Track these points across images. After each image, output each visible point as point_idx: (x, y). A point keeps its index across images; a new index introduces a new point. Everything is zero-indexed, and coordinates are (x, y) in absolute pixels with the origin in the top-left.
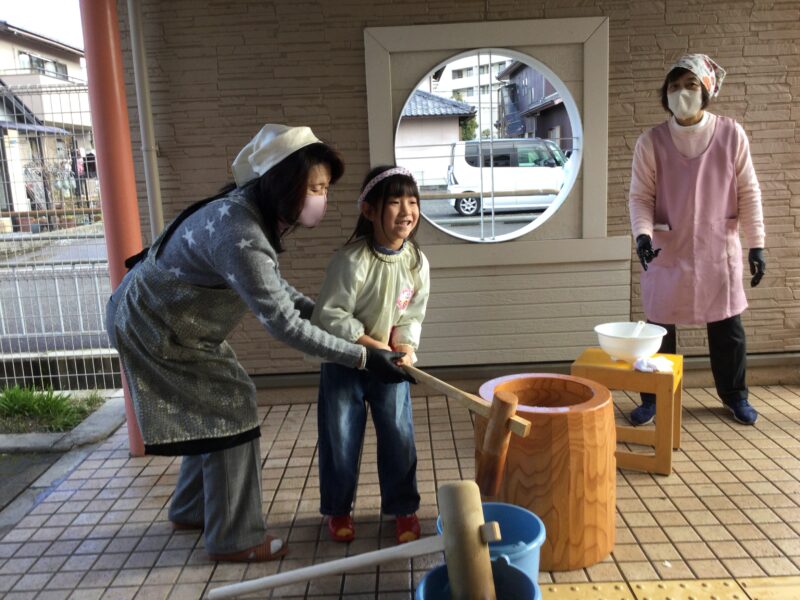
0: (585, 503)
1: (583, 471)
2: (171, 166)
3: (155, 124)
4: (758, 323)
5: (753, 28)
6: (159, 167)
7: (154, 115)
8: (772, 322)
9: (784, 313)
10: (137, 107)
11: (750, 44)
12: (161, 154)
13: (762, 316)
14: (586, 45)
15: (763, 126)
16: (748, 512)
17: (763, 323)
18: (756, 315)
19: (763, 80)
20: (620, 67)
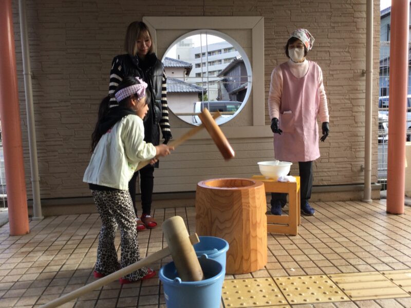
0: (251, 237)
1: (249, 220)
2: (39, 84)
3: (31, 62)
4: (339, 169)
5: (332, 25)
6: (32, 84)
7: (31, 57)
8: (346, 169)
9: (351, 164)
10: (21, 53)
11: (331, 32)
12: (33, 77)
13: (341, 166)
14: (253, 30)
15: (338, 72)
16: (334, 249)
17: (341, 169)
18: (338, 166)
19: (337, 50)
20: (270, 41)
